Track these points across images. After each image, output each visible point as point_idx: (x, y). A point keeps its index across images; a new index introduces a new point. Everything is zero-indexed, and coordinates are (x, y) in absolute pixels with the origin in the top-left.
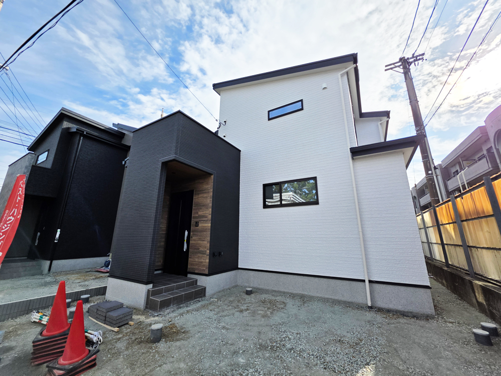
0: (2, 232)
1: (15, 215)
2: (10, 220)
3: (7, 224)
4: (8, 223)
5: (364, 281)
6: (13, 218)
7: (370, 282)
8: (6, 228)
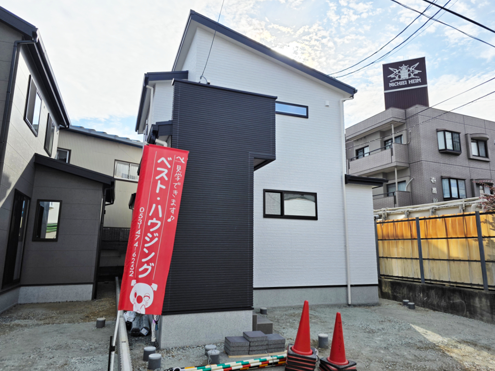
0: (147, 248)
1: (160, 216)
2: (154, 225)
3: (152, 233)
4: (151, 230)
5: (346, 286)
6: (159, 223)
7: (352, 286)
8: (152, 239)
